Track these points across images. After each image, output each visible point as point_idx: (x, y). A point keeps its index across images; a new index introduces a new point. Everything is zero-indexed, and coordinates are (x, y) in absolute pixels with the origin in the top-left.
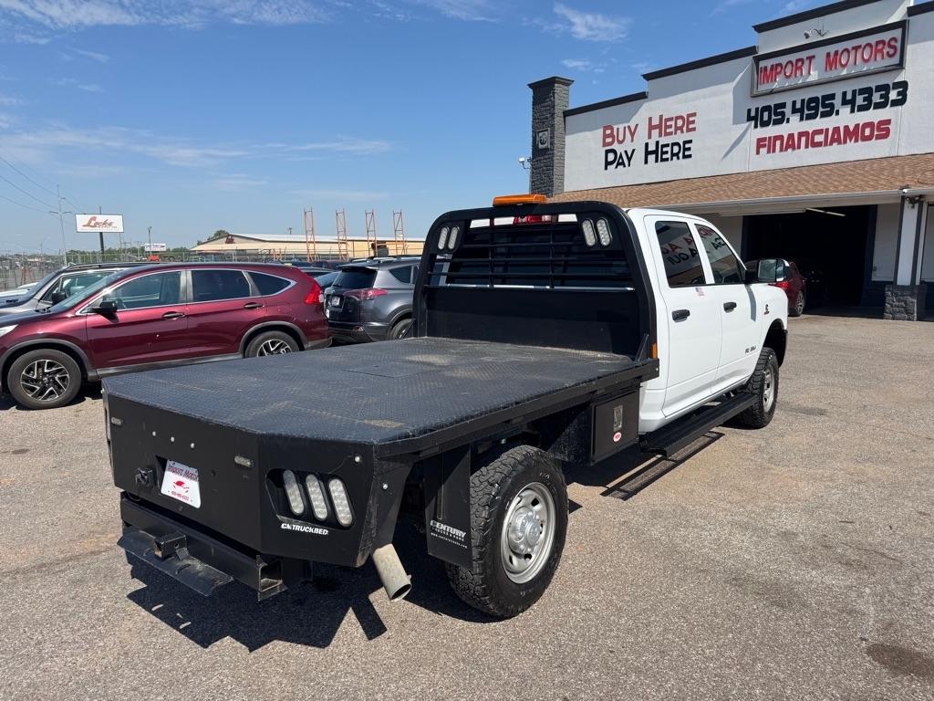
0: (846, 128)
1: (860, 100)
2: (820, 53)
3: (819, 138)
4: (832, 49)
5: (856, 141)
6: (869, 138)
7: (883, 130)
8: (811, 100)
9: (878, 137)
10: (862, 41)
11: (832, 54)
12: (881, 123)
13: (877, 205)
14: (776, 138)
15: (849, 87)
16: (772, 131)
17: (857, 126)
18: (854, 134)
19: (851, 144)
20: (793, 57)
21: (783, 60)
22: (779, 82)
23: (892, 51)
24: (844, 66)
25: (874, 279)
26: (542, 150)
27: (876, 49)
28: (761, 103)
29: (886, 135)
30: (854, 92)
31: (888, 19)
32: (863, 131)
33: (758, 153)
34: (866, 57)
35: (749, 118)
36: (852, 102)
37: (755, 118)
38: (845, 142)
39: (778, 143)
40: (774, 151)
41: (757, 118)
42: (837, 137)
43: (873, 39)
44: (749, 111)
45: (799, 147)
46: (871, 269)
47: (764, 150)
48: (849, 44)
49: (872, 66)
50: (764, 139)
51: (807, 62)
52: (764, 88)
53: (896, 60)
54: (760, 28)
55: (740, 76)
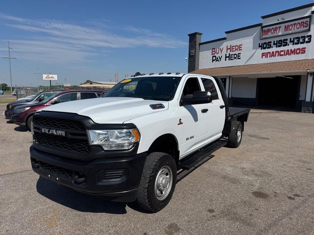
0: (291, 50)
1: (296, 41)
2: (283, 26)
3: (282, 53)
4: (287, 24)
5: (294, 54)
6: (299, 53)
7: (303, 51)
8: (280, 41)
9: (302, 53)
10: (297, 22)
11: (287, 26)
12: (303, 48)
13: (301, 75)
14: (268, 53)
15: (292, 37)
16: (267, 51)
17: (295, 49)
18: (294, 52)
20: (274, 27)
21: (271, 28)
22: (270, 35)
23: (306, 25)
24: (290, 30)
25: (300, 99)
26: (192, 56)
27: (301, 24)
28: (263, 41)
29: (304, 53)
30: (294, 38)
31: (305, 15)
32: (297, 51)
33: (262, 58)
34: (298, 27)
35: (259, 46)
36: (293, 42)
37: (261, 46)
38: (291, 55)
39: (269, 54)
40: (267, 57)
42: (288, 53)
43: (300, 21)
44: (259, 44)
45: (276, 56)
46: (299, 96)
47: (264, 57)
48: (293, 23)
49: (300, 30)
50: (264, 53)
51: (278, 29)
52: (264, 37)
53: (307, 28)
54: (263, 17)
55: (256, 33)
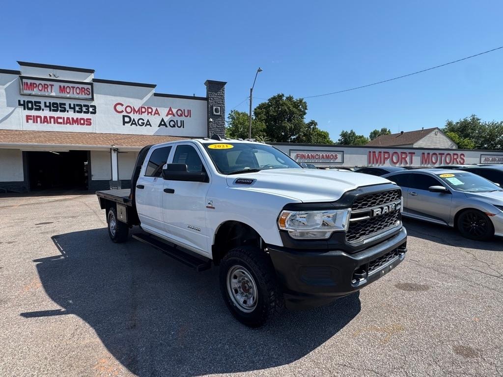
0: (73, 118)
1: (77, 108)
2: (57, 85)
3: (60, 120)
4: (62, 84)
5: (78, 124)
6: (83, 124)
7: (88, 122)
8: (54, 104)
9: (87, 125)
10: (76, 85)
11: (62, 87)
12: (87, 119)
13: (90, 151)
14: (37, 117)
15: (73, 102)
16: (34, 113)
17: (77, 118)
18: (77, 121)
19: (75, 125)
20: (43, 82)
21: (38, 82)
22: (35, 91)
23: (88, 93)
24: (69, 93)
25: (93, 179)
27: (82, 90)
28: (27, 99)
29: (90, 124)
30: (74, 105)
31: (85, 80)
32: (80, 121)
33: (27, 122)
34: (78, 92)
35: (20, 104)
36: (74, 108)
37: (24, 105)
38: (73, 124)
39: (39, 119)
40: (37, 122)
41: (25, 105)
42: (68, 121)
43: (80, 86)
44: (19, 101)
45: (51, 123)
46: (91, 176)
47: (31, 121)
48: (71, 85)
49: (80, 96)
50: (31, 116)
51: (50, 87)
52: (26, 92)
53: (90, 96)
54: (21, 64)
55: (10, 83)
